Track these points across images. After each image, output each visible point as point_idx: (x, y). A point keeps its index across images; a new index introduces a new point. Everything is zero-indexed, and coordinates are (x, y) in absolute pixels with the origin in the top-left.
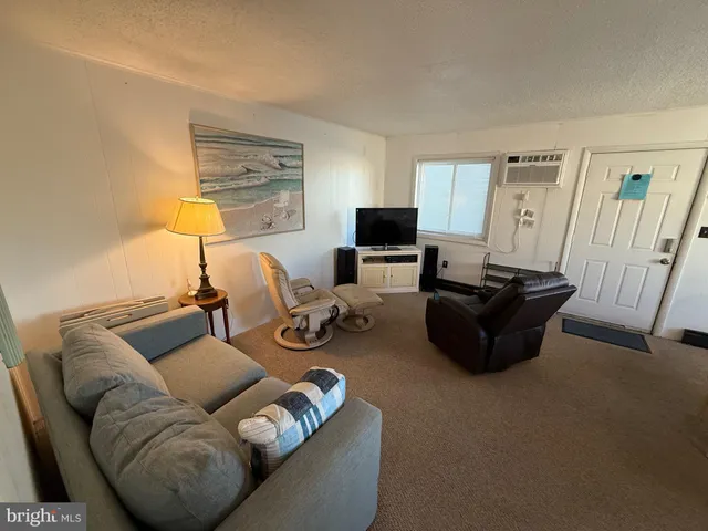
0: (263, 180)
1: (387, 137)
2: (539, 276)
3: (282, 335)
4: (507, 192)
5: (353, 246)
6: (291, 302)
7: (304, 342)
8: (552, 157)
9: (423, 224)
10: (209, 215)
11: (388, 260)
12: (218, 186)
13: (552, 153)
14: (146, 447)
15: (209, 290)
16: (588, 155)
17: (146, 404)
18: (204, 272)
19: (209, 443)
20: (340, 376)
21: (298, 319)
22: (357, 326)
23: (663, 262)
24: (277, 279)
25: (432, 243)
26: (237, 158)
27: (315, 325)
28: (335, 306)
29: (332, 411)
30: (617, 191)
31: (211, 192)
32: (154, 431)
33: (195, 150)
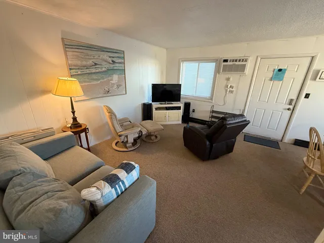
0: (104, 69)
1: (167, 49)
2: (234, 116)
3: (116, 144)
4: (222, 77)
5: (151, 102)
6: (119, 129)
7: (126, 148)
8: (243, 60)
9: (184, 92)
10: (75, 86)
11: (167, 109)
12: (79, 72)
13: (243, 58)
14: (31, 205)
15: (77, 124)
16: (259, 59)
17: (35, 182)
18: (74, 115)
19: (65, 202)
20: (136, 165)
21: (123, 137)
22: (151, 139)
23: (288, 109)
24: (111, 118)
25: (188, 101)
26: (90, 57)
27: (131, 140)
28: (140, 131)
29: (132, 182)
30: (271, 77)
31: (75, 75)
32: (37, 196)
33: (66, 52)
